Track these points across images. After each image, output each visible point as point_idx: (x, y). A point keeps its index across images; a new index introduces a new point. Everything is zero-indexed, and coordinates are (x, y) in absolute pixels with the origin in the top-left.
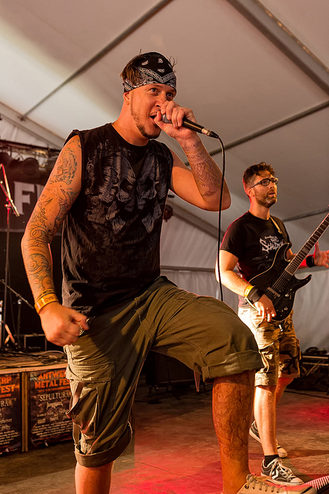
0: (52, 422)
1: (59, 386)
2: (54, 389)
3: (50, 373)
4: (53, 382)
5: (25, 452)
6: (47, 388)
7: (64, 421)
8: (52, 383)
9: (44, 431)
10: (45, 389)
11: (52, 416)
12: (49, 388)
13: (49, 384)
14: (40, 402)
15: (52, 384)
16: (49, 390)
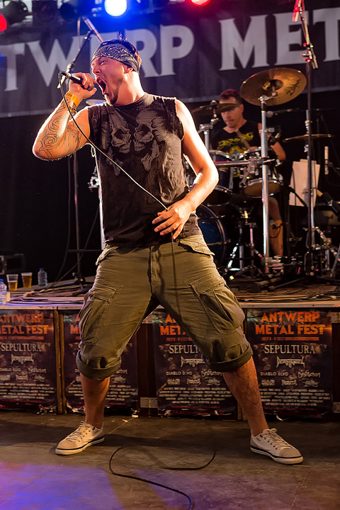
0: (286, 387)
1: (296, 335)
2: (287, 339)
3: (281, 313)
4: (286, 327)
5: (242, 420)
6: (276, 336)
7: (308, 388)
8: (283, 328)
9: (273, 397)
10: (273, 336)
11: (286, 378)
12: (278, 335)
13: (279, 330)
14: (266, 355)
15: (283, 331)
16: (279, 339)
